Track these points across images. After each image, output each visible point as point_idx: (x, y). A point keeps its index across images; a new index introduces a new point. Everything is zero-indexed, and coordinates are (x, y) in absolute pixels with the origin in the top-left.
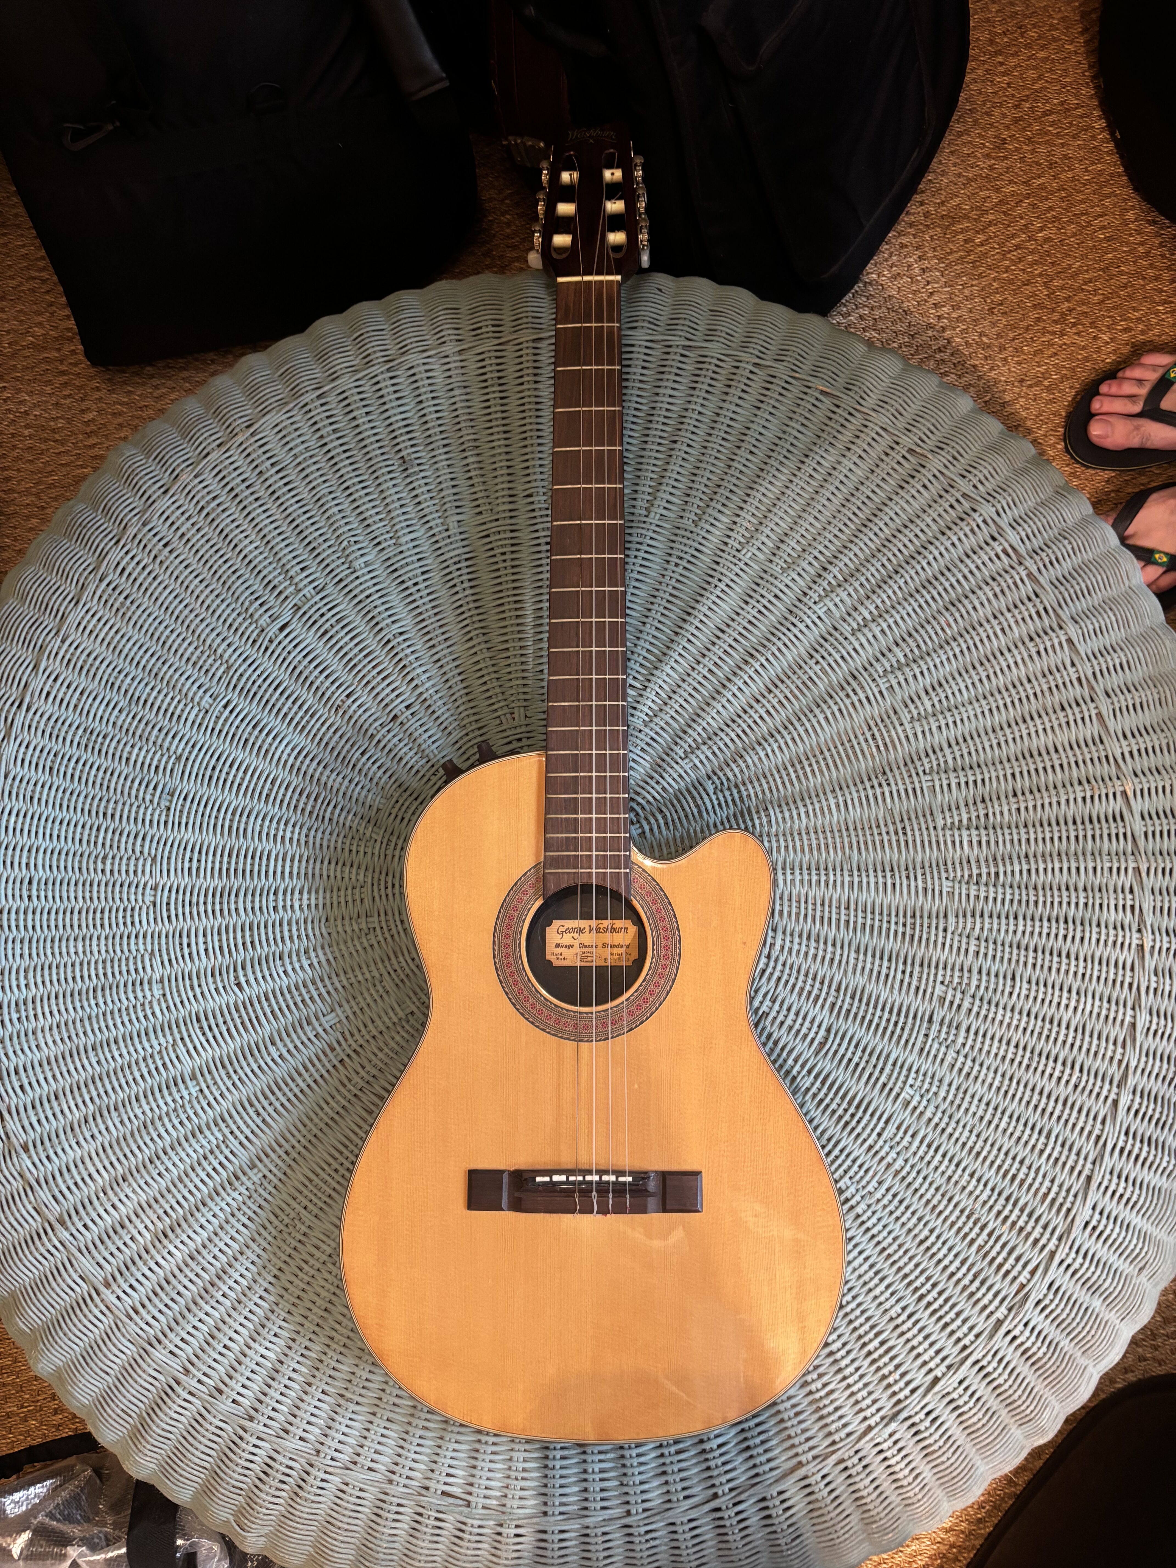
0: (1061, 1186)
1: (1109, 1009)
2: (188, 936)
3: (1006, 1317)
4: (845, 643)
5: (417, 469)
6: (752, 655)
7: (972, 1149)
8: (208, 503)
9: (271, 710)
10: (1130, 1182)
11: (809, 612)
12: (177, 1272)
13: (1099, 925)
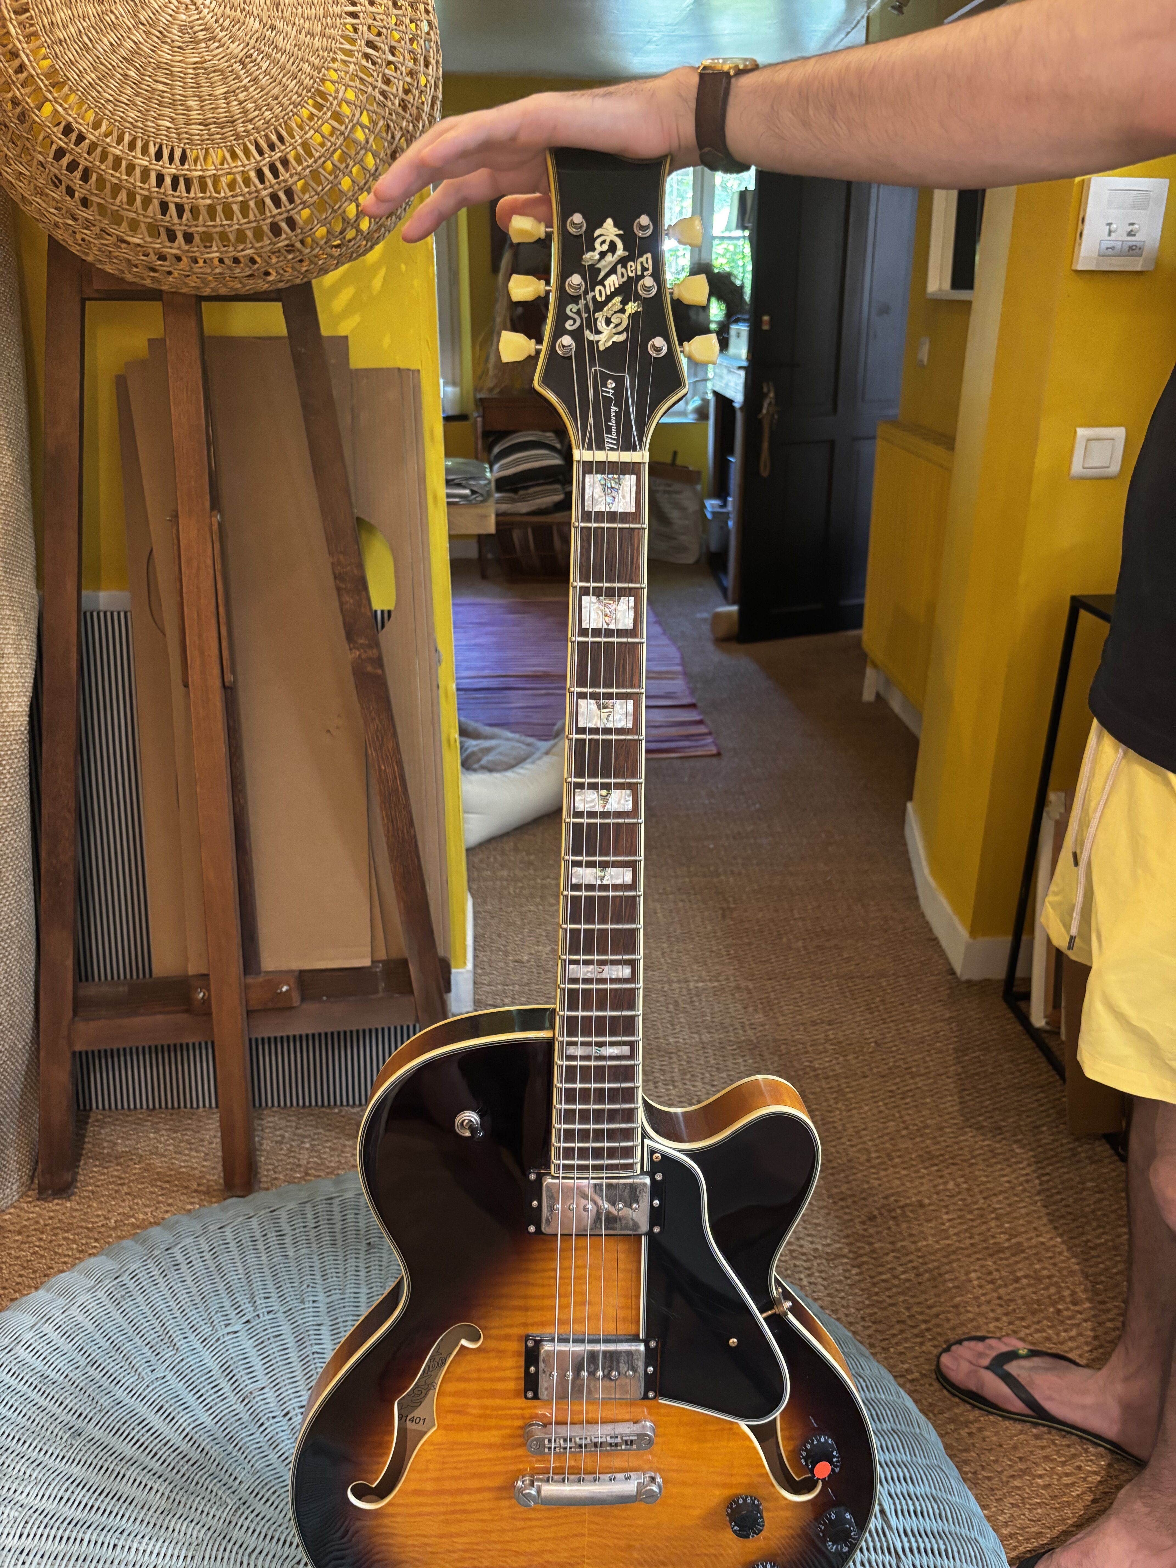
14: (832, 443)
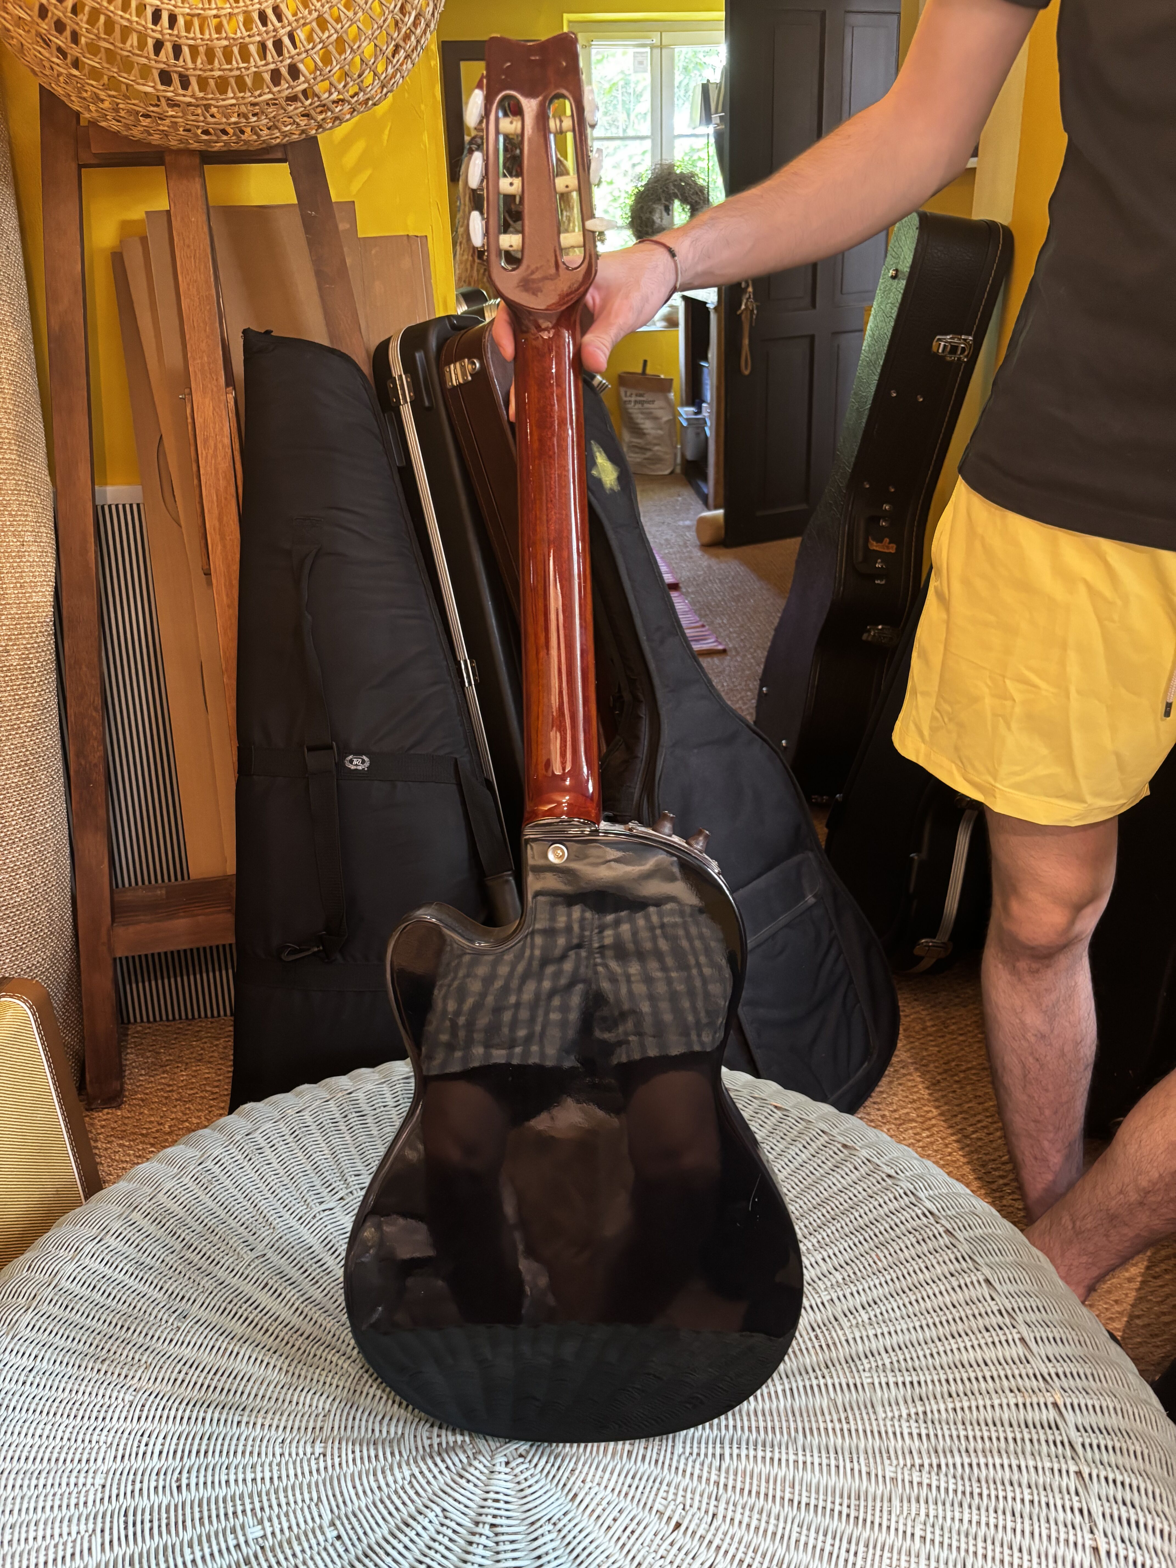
13: (1048, 1521)
14: (812, 338)
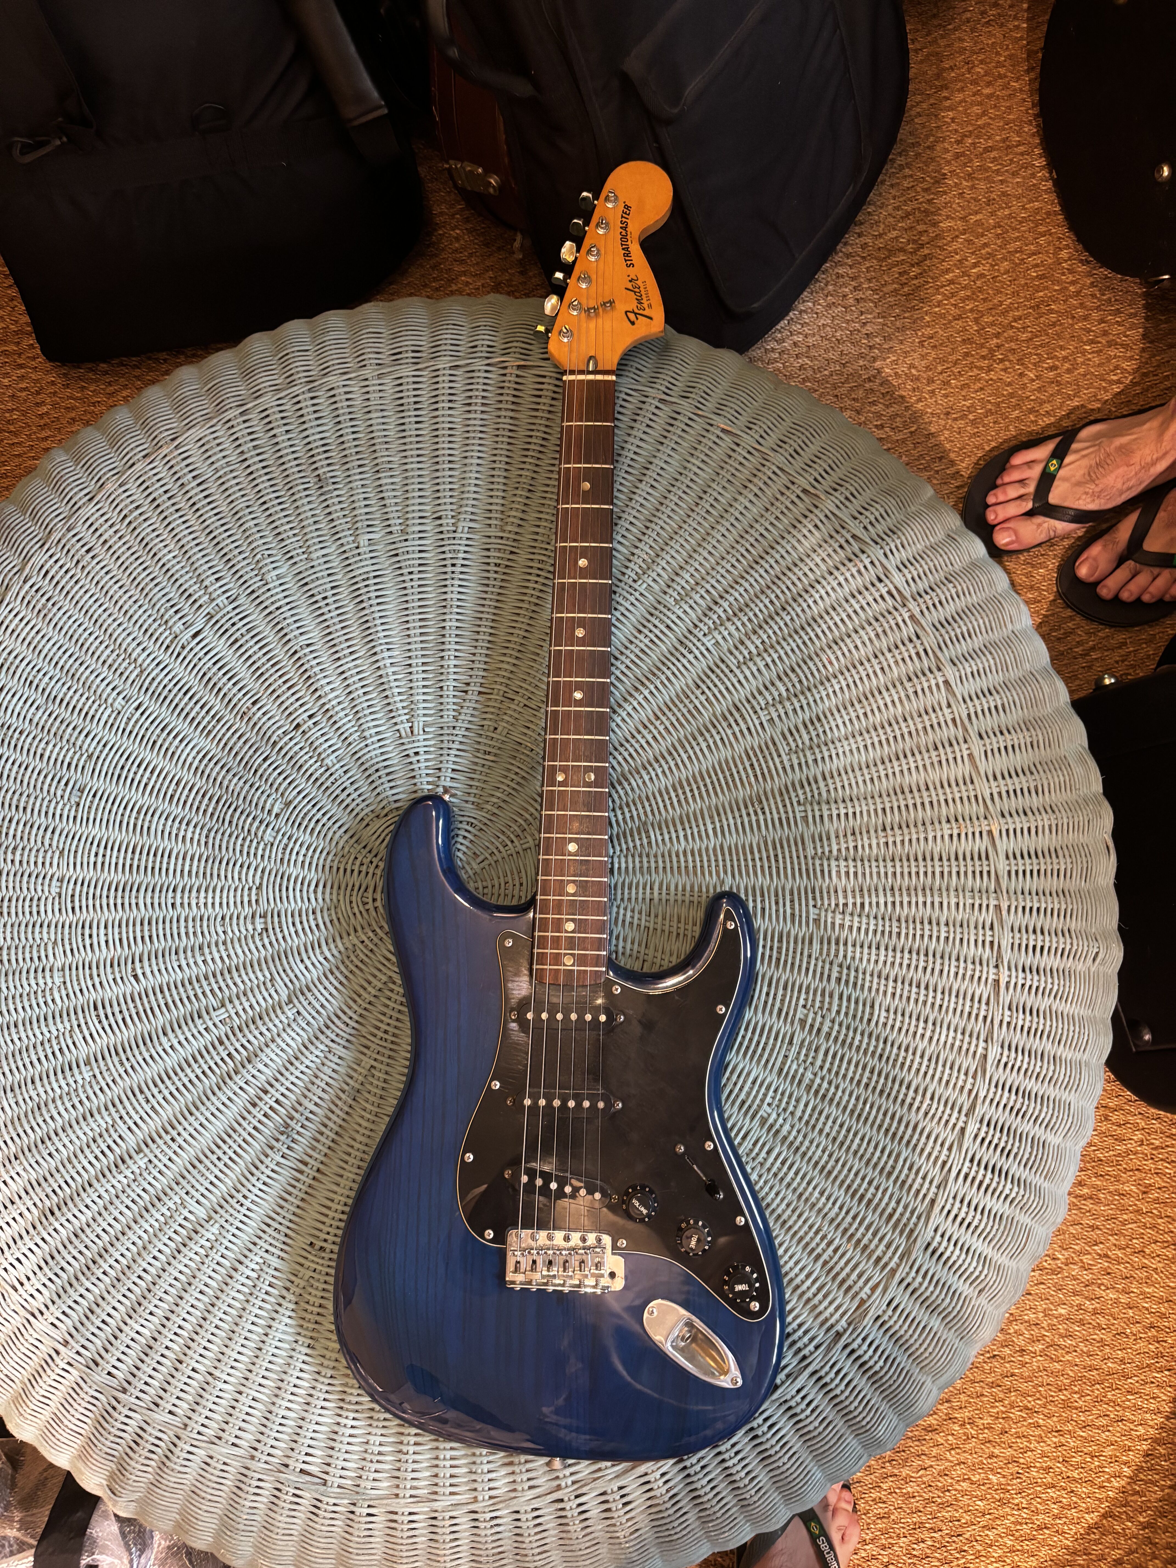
0: (906, 1207)
1: (962, 1041)
2: (90, 927)
3: (845, 1331)
4: (731, 675)
5: (331, 487)
6: (643, 684)
7: (823, 1168)
8: (131, 511)
9: (179, 714)
10: (973, 1208)
11: (699, 644)
12: (61, 1248)
13: (958, 960)
